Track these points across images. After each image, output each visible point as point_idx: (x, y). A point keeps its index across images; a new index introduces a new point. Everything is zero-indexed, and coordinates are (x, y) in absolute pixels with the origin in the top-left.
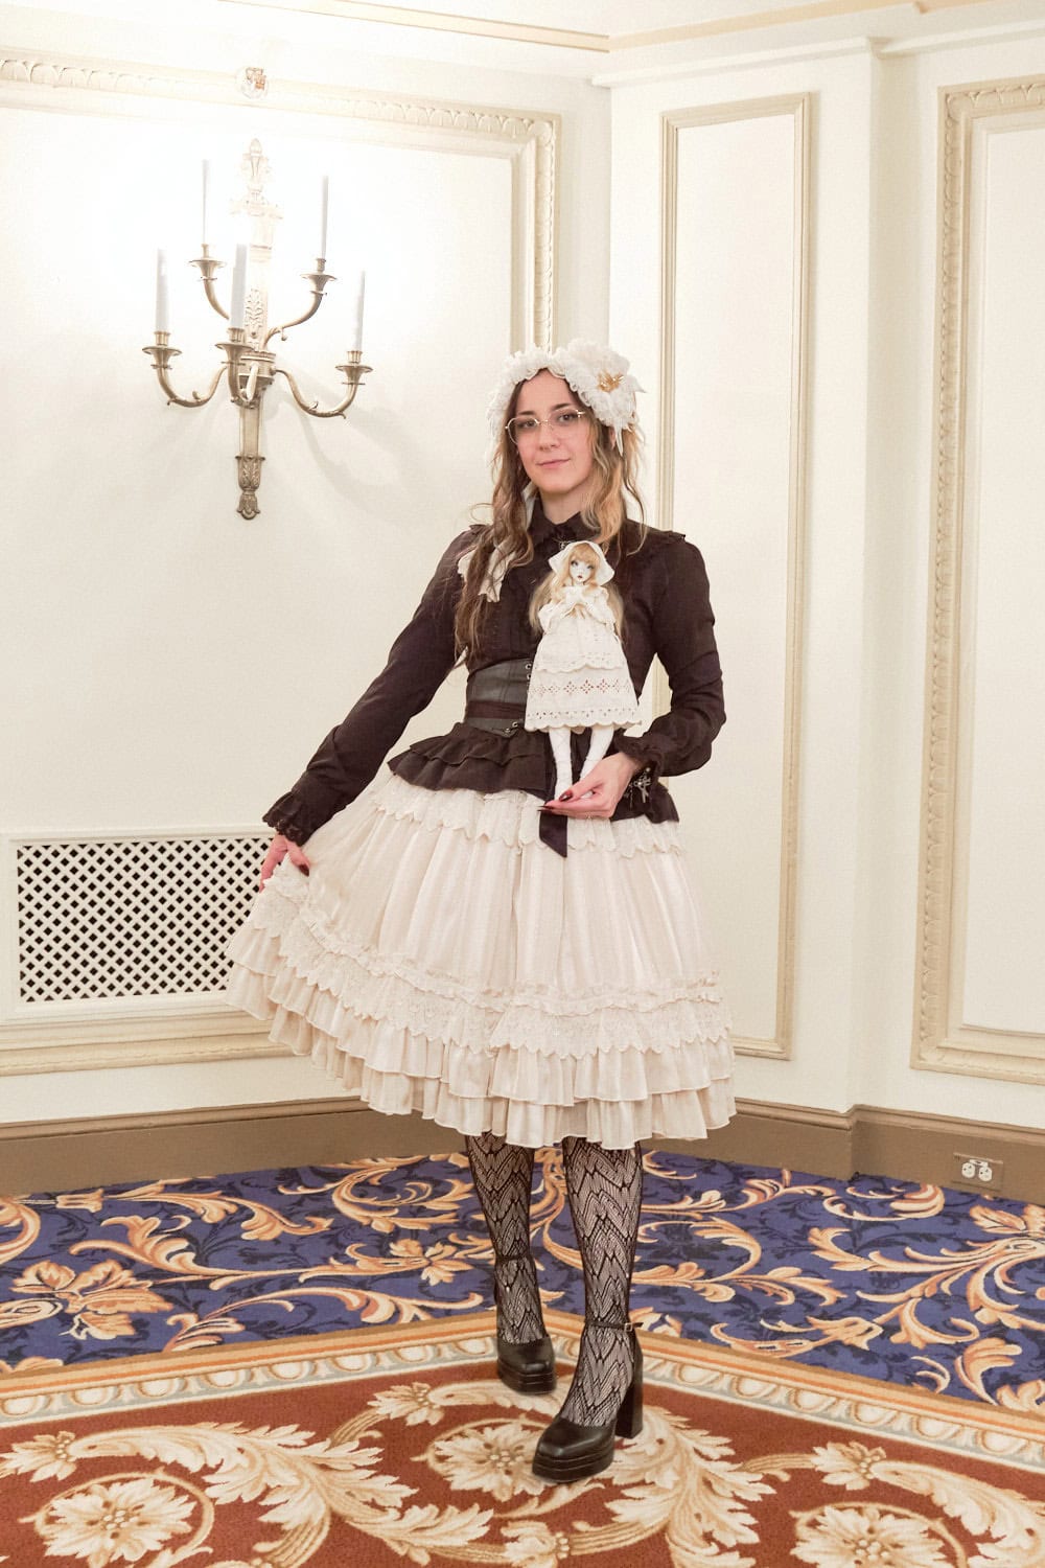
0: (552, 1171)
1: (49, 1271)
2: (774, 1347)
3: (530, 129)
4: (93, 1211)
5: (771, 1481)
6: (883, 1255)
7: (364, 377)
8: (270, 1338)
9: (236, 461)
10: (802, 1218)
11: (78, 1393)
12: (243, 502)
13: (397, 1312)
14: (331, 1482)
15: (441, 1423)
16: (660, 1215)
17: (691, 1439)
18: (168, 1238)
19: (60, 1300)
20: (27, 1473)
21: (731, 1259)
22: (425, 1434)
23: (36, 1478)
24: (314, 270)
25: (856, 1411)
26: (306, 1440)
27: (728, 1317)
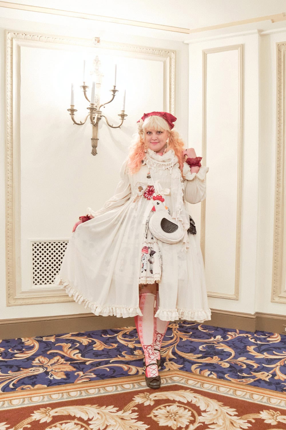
0: (175, 330)
1: (42, 359)
2: (243, 381)
3: (168, 54)
4: (53, 342)
5: (250, 422)
6: (268, 353)
7: (125, 118)
8: (104, 379)
9: (91, 140)
10: (244, 343)
11: (52, 395)
12: (93, 151)
13: (138, 372)
14: (125, 423)
15: (154, 405)
16: (206, 343)
17: (225, 409)
18: (73, 350)
19: (45, 368)
20: (38, 420)
21: (227, 355)
22: (150, 408)
23: (41, 422)
24: (113, 89)
25: (269, 400)
26: (117, 410)
27: (229, 372)
